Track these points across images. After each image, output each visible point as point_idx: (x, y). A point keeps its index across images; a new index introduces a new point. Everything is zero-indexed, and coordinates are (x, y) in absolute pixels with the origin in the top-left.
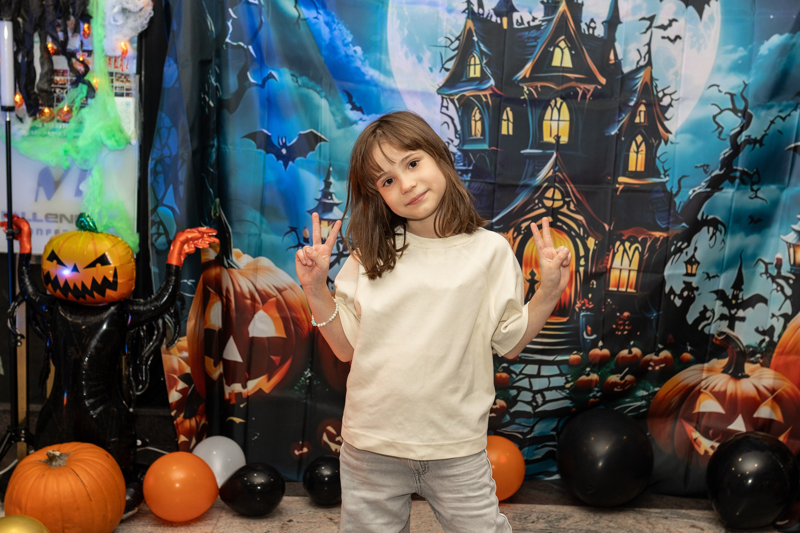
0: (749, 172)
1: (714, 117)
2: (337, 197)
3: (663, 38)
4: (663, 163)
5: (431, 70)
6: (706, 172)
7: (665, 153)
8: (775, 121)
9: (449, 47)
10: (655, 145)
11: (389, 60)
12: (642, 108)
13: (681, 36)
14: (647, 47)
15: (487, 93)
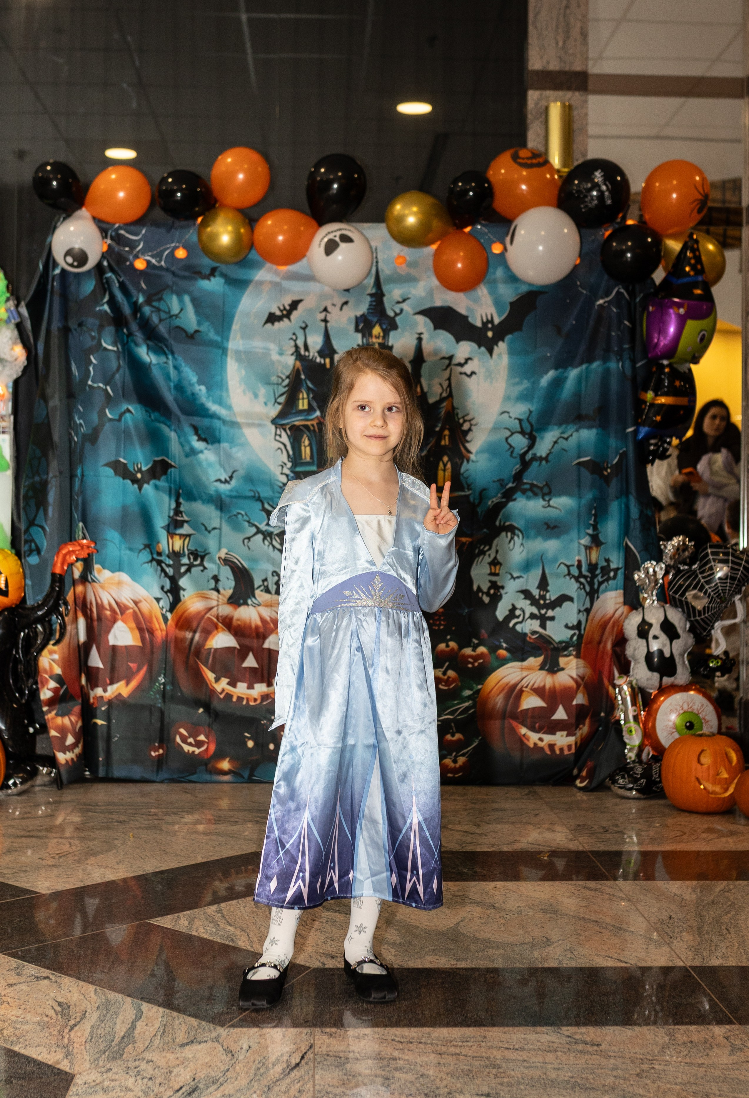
0: (539, 485)
1: (507, 439)
2: (186, 515)
3: (461, 373)
4: (467, 478)
5: (266, 404)
6: (501, 485)
7: (467, 470)
8: (559, 441)
9: (280, 384)
10: (459, 463)
11: (228, 396)
12: (447, 432)
13: (476, 371)
14: (447, 382)
15: (315, 423)
